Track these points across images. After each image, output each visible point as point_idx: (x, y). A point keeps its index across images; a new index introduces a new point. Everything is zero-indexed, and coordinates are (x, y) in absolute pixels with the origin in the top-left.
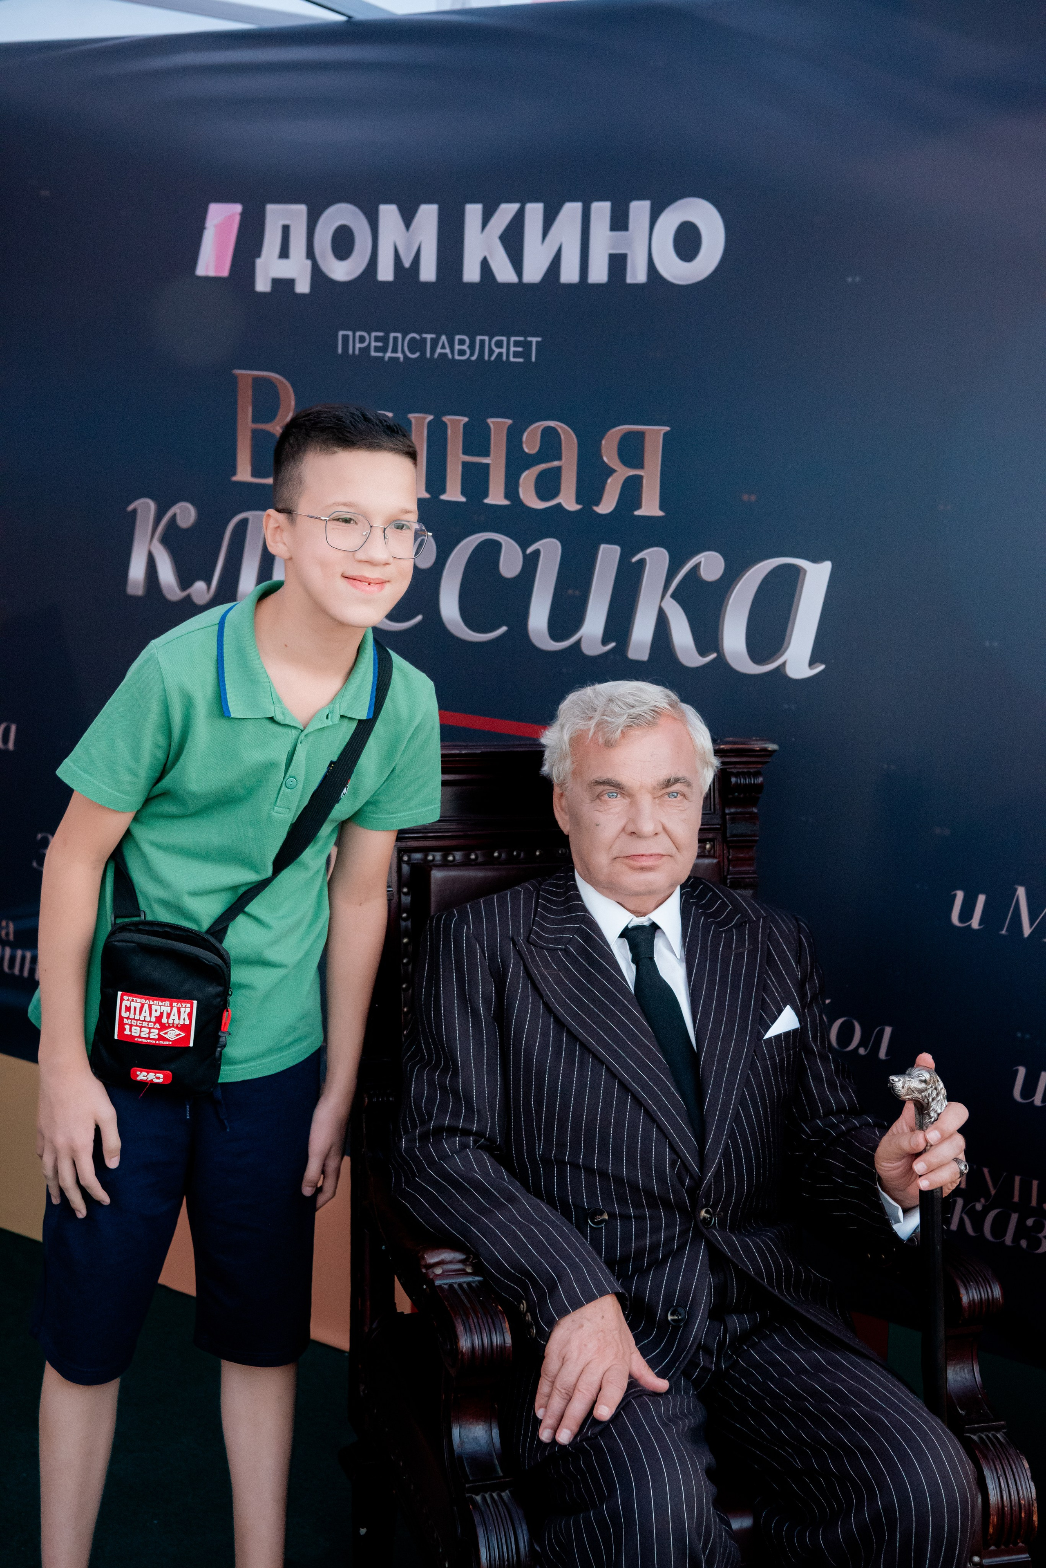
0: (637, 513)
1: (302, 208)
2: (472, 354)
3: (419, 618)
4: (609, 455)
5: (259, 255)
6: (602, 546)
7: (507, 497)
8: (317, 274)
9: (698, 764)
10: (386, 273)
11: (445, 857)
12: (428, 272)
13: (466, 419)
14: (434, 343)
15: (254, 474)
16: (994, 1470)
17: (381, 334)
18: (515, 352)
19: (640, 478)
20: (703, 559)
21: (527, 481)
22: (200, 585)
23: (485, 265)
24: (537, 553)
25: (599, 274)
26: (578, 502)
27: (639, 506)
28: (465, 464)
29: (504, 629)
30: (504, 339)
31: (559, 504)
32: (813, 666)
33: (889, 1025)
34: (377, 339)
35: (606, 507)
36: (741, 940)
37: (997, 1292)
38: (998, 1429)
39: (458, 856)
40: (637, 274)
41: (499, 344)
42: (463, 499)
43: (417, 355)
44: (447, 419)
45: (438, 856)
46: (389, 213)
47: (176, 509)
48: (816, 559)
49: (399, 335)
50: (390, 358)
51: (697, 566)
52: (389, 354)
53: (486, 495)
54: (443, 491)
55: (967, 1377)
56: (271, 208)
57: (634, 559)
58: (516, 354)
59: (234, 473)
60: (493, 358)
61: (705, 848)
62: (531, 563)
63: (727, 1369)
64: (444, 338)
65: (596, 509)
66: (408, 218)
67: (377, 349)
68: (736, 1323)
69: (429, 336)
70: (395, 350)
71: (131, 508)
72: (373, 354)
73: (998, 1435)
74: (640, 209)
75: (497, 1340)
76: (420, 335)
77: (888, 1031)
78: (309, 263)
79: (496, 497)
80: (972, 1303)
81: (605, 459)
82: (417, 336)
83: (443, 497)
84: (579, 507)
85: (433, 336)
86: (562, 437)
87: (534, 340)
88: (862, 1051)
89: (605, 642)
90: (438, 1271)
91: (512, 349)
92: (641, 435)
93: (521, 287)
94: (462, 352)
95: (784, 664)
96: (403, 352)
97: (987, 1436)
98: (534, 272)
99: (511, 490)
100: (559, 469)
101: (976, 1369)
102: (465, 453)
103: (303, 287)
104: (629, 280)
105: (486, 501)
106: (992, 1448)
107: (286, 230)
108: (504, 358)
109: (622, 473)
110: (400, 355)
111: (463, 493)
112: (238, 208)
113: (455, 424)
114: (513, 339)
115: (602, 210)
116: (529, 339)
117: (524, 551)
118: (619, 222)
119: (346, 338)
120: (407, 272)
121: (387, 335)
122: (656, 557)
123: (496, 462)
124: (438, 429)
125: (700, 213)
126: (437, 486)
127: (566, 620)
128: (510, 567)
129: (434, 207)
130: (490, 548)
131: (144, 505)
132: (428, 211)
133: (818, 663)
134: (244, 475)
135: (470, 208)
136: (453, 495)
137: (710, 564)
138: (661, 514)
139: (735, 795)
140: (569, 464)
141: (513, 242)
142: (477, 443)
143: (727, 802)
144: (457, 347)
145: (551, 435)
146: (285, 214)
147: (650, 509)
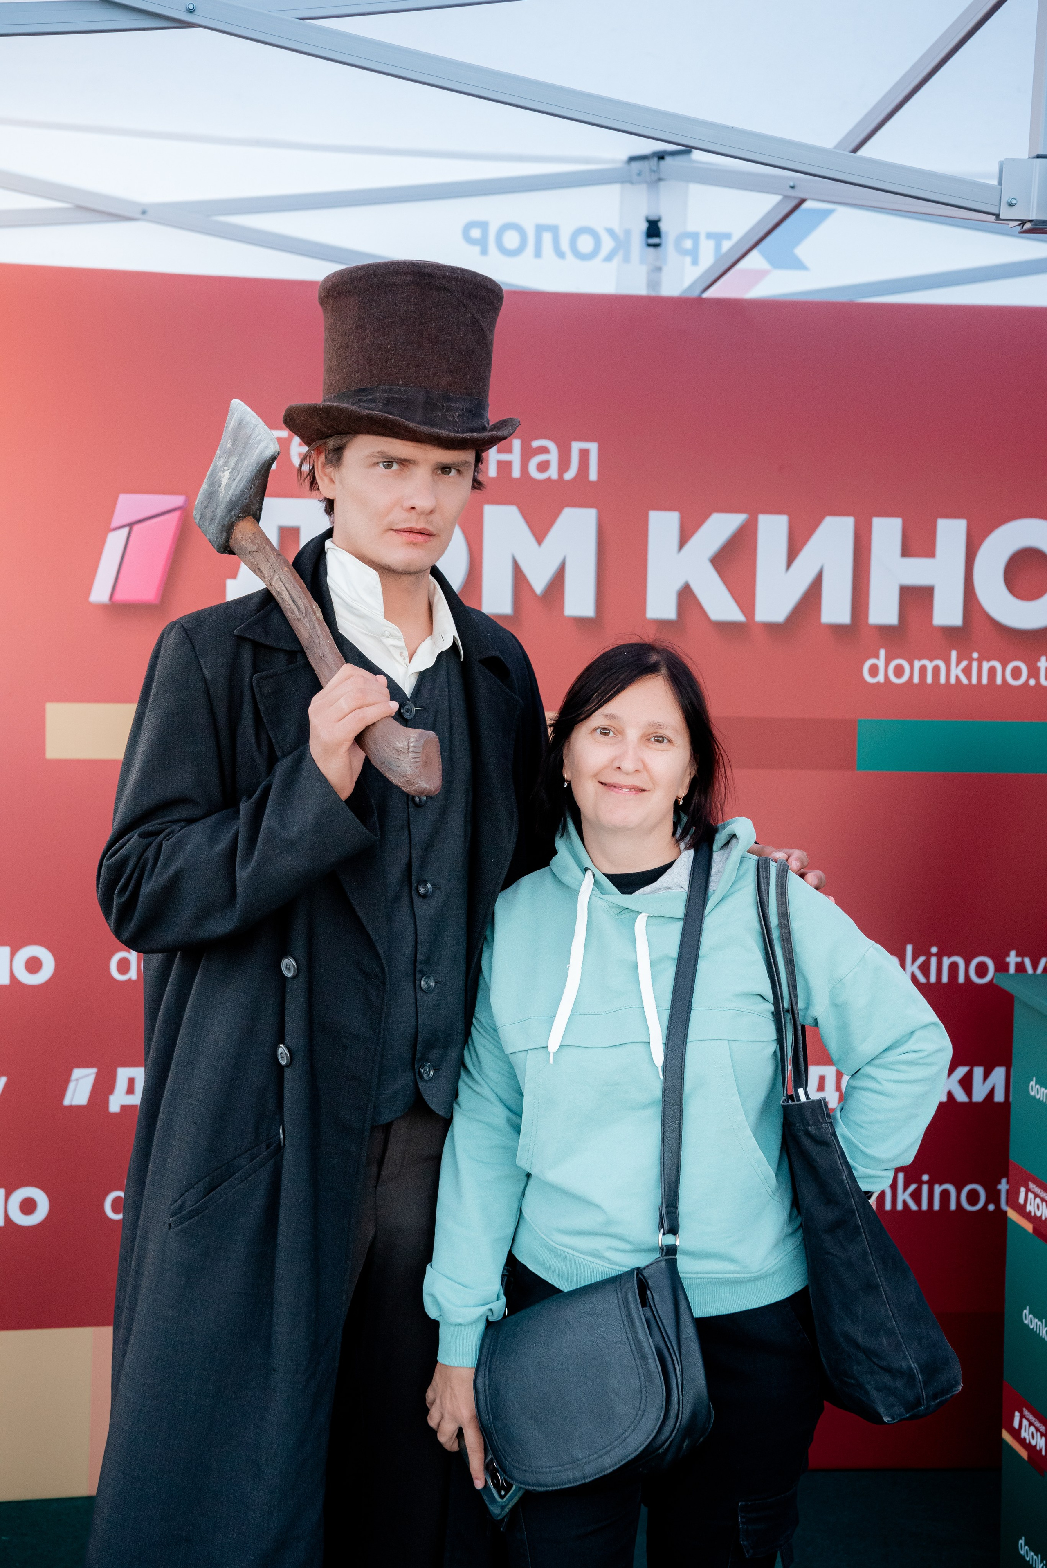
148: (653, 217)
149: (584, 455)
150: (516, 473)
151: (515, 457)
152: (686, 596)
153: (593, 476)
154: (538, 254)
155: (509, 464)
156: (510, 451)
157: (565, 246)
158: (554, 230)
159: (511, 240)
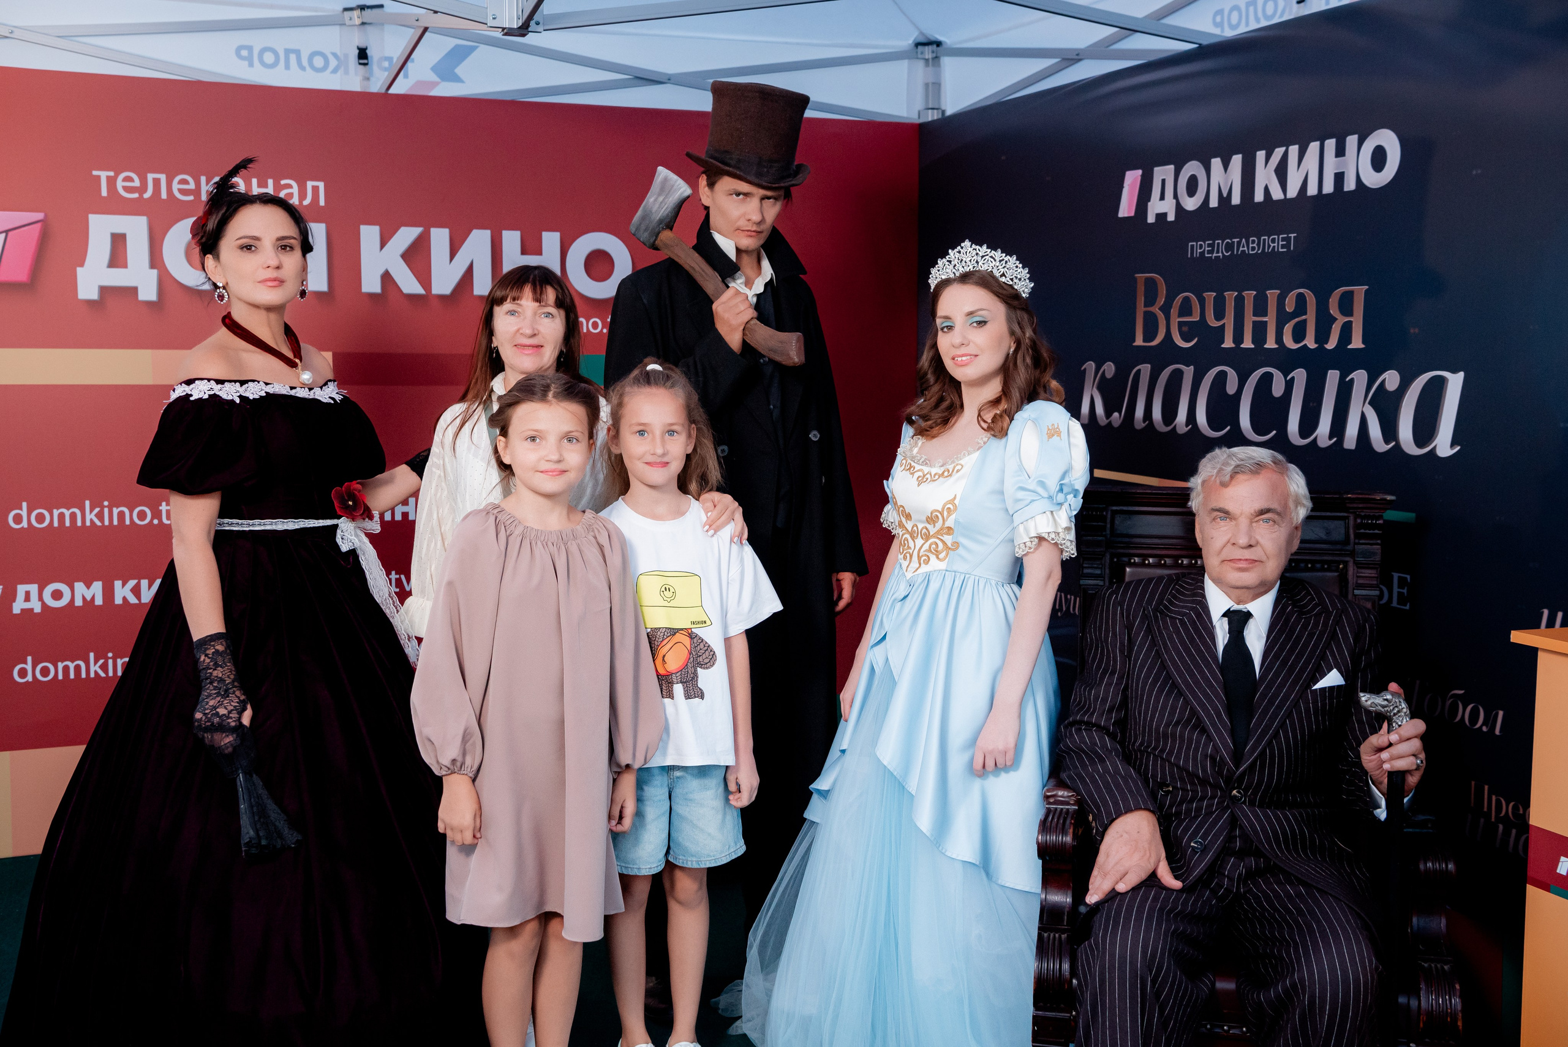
0: (1349, 347)
1: (1172, 167)
2: (1259, 249)
3: (1229, 428)
4: (1334, 311)
5: (1149, 201)
6: (1329, 371)
7: (1277, 342)
8: (1179, 208)
11: (1143, 561)
12: (1236, 200)
13: (1255, 293)
14: (1239, 243)
15: (1144, 341)
16: (1428, 987)
17: (1211, 242)
18: (1282, 245)
19: (1351, 322)
20: (1387, 376)
21: (1288, 329)
22: (1116, 414)
23: (1266, 189)
24: (1293, 378)
25: (1329, 188)
26: (1316, 343)
27: (1350, 343)
28: (1253, 322)
29: (1274, 432)
30: (1276, 237)
31: (1306, 344)
32: (1453, 448)
33: (1501, 710)
34: (1209, 245)
35: (1331, 345)
36: (1316, 623)
37: (1452, 867)
39: (1153, 560)
40: (1350, 185)
41: (1273, 241)
42: (1253, 346)
43: (1230, 253)
44: (1245, 293)
45: (1138, 560)
46: (1216, 163)
47: (1105, 367)
48: (1454, 372)
49: (1220, 241)
50: (1215, 256)
51: (1384, 381)
52: (1215, 255)
53: (1265, 343)
54: (1242, 342)
55: (1435, 925)
56: (1156, 169)
57: (1347, 379)
58: (1283, 246)
59: (1134, 341)
60: (1270, 251)
61: (1338, 567)
62: (1289, 385)
63: (1244, 892)
64: (1244, 240)
65: (1325, 346)
66: (1226, 166)
67: (1209, 252)
68: (1252, 863)
69: (1236, 240)
70: (1218, 252)
71: (1083, 368)
72: (1206, 255)
73: (1446, 968)
74: (1352, 140)
75: (1061, 839)
76: (1231, 240)
77: (1501, 713)
78: (1175, 201)
79: (1271, 344)
80: (1427, 872)
81: (1331, 312)
82: (1229, 241)
83: (1242, 346)
84: (1316, 345)
85: (1238, 240)
86: (1307, 299)
87: (1292, 235)
88: (1484, 729)
89: (1330, 438)
90: (1052, 800)
91: (1281, 243)
92: (1352, 293)
93: (1286, 201)
94: (1253, 249)
95: (1435, 447)
96: (1222, 253)
97: (1436, 967)
98: (1293, 192)
99: (1279, 340)
100: (1305, 321)
101: (1444, 921)
102: (1254, 315)
103: (1171, 217)
104: (1346, 189)
105: (1265, 346)
106: (1434, 973)
107: (1163, 181)
108: (1276, 250)
109: (1341, 320)
110: (1220, 254)
111: (1252, 343)
112: (1140, 172)
113: (1250, 295)
114: (1281, 236)
115: (1331, 144)
116: (1290, 235)
117: (1286, 378)
118: (1340, 152)
119: (1192, 246)
120: (1225, 200)
121: (1214, 243)
122: (1360, 377)
123: (1271, 319)
124: (1240, 302)
125: (1388, 139)
126: (1238, 338)
127: (1309, 423)
128: (1278, 390)
129: (1240, 156)
130: (1267, 379)
131: (1090, 366)
132: (1237, 160)
133: (1456, 446)
134: (1139, 341)
135: (1259, 153)
136: (1248, 344)
137: (1391, 379)
138: (1363, 346)
139: (1362, 531)
140: (1311, 317)
141: (1281, 172)
142: (1260, 308)
143: (1358, 536)
144: (1251, 245)
145: (1301, 299)
146: (1163, 173)
147: (1357, 343)
148: (364, 47)
149: (314, 189)
152: (386, 278)
153: (323, 202)
154: (287, 66)
157: (305, 63)
158: (296, 53)
159: (269, 58)
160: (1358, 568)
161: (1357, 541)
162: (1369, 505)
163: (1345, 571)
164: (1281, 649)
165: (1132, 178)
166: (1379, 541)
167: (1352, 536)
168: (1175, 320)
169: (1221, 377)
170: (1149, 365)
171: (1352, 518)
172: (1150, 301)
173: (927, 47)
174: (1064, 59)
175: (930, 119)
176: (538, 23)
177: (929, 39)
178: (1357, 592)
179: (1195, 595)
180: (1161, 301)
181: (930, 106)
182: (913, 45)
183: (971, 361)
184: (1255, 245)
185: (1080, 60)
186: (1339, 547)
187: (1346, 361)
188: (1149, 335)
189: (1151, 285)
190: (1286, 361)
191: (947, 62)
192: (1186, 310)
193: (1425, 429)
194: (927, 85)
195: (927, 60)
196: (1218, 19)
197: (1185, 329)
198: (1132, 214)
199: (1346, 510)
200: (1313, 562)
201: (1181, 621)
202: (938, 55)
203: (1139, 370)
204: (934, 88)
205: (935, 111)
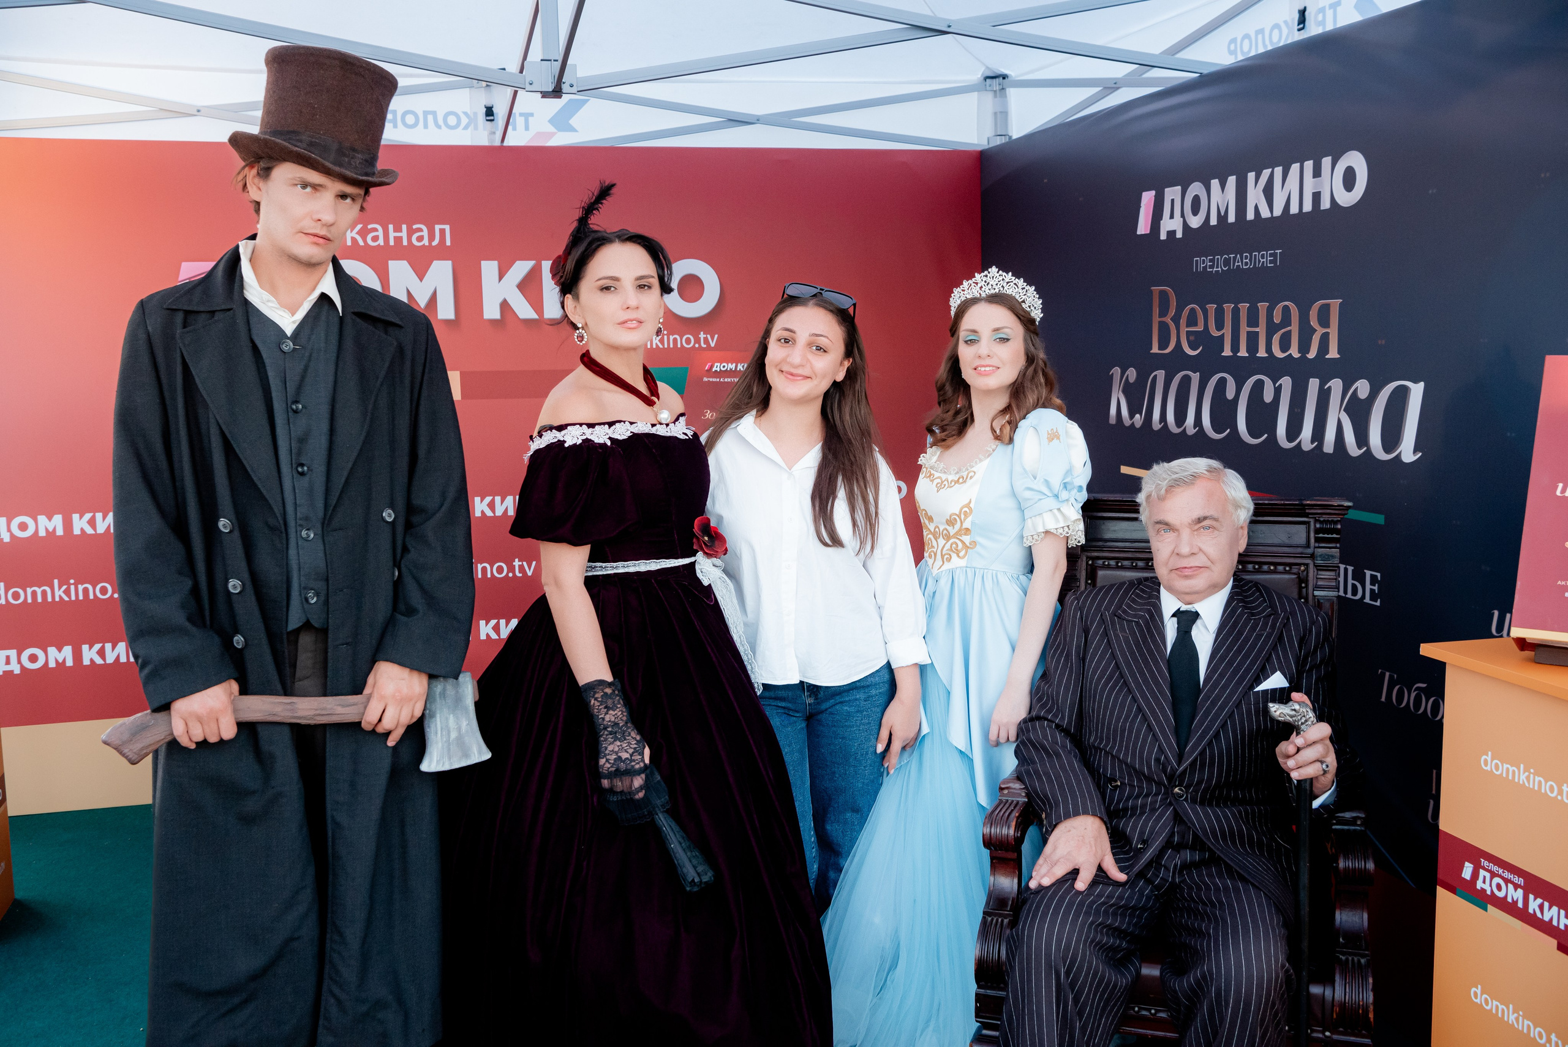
0: (1326, 357)
1: (1179, 188)
2: (1251, 265)
3: (1229, 431)
4: (1314, 322)
5: (1162, 220)
6: (1311, 380)
7: (1266, 352)
8: (1186, 226)
9: (1231, 508)
10: (1214, 221)
11: (1117, 563)
12: (1232, 218)
13: (1248, 305)
14: (1235, 258)
15: (1159, 349)
16: (1344, 977)
17: (1211, 258)
20: (1359, 385)
21: (1276, 339)
22: (1138, 416)
23: (1256, 208)
24: (1281, 385)
25: (1308, 207)
26: (1299, 353)
27: (1328, 353)
28: (1248, 332)
29: (1266, 435)
30: (1265, 252)
31: (1291, 354)
32: (1416, 455)
34: (1210, 261)
35: (1311, 355)
36: (1265, 625)
37: (1371, 866)
38: (1363, 956)
39: (1127, 563)
40: (1326, 204)
41: (1263, 257)
42: (1248, 355)
43: (1227, 268)
44: (1240, 306)
45: (1113, 563)
46: (1215, 183)
47: (1128, 372)
48: (1416, 381)
49: (1219, 257)
50: (1216, 271)
51: (1356, 390)
52: (1215, 269)
53: (1257, 352)
54: (1239, 351)
55: (1357, 920)
56: (1166, 190)
57: (1326, 387)
58: (1271, 262)
59: (1152, 349)
60: (1260, 266)
61: (1300, 569)
62: (1278, 391)
63: (1180, 882)
64: (1238, 255)
65: (1308, 355)
66: (1223, 186)
67: (1212, 267)
68: (1187, 855)
69: (1232, 256)
70: (1218, 267)
71: (1111, 373)
72: (1208, 270)
73: (1363, 961)
74: (1327, 161)
75: (1005, 831)
76: (1228, 256)
78: (1182, 219)
79: (1262, 353)
80: (1346, 869)
81: (1311, 324)
82: (1226, 256)
83: (1239, 354)
84: (1300, 355)
85: (1234, 255)
86: (1292, 311)
87: (1278, 251)
89: (1312, 442)
90: (1006, 792)
91: (1269, 259)
92: (1328, 306)
93: (1272, 219)
94: (1246, 264)
95: (1400, 453)
96: (1221, 267)
97: (1353, 960)
98: (1278, 211)
99: (1269, 349)
100: (1290, 331)
101: (1366, 916)
102: (1248, 326)
103: (1179, 235)
104: (1322, 208)
105: (1258, 355)
106: (1350, 966)
107: (1173, 201)
108: (1266, 265)
109: (1320, 331)
110: (1219, 269)
111: (1247, 352)
112: (1153, 193)
113: (1244, 307)
114: (1269, 252)
115: (1309, 165)
116: (1276, 251)
117: (1274, 385)
118: (1317, 173)
119: (1196, 261)
120: (1223, 218)
121: (1214, 258)
122: (1336, 385)
123: (1261, 330)
124: (1236, 313)
125: (1356, 160)
126: (1235, 348)
127: (1294, 430)
128: (1268, 396)
129: (1234, 177)
130: (1259, 386)
131: (1116, 371)
132: (1232, 180)
133: (1418, 452)
134: (1155, 349)
135: (1249, 174)
136: (1243, 353)
137: (1362, 388)
138: (1338, 356)
139: (1321, 535)
140: (1294, 328)
141: (1268, 192)
142: (1253, 321)
143: (1317, 540)
144: (1244, 261)
145: (1286, 311)
146: (1172, 193)
147: (1333, 353)
148: (489, 105)
149: (442, 231)
150: (405, 243)
151: (404, 234)
152: (505, 306)
153: (448, 243)
154: (426, 126)
155: (401, 238)
156: (401, 231)
157: (441, 122)
158: (434, 113)
159: (410, 120)
160: (1318, 570)
161: (1317, 545)
162: (1328, 511)
163: (1305, 573)
164: (1229, 649)
165: (1148, 198)
166: (1338, 545)
167: (1312, 540)
168: (1184, 330)
169: (1222, 383)
170: (1164, 371)
171: (1312, 524)
172: (1163, 313)
173: (994, 80)
174: (1105, 88)
175: (998, 143)
176: (572, 86)
177: (994, 72)
178: (1316, 593)
179: (1149, 598)
180: (1172, 312)
181: (999, 134)
182: (982, 78)
183: (994, 372)
184: (1247, 260)
185: (1118, 88)
186: (1299, 550)
187: (1324, 369)
188: (1163, 344)
189: (1164, 298)
190: (1274, 368)
191: (1012, 93)
192: (1192, 321)
193: (1392, 436)
194: (995, 113)
195: (995, 91)
196: (1232, 47)
197: (1192, 338)
198: (1148, 232)
199: (1307, 517)
200: (1276, 564)
201: (1137, 623)
202: (1004, 87)
203: (1156, 376)
204: (1002, 116)
205: (1003, 137)
